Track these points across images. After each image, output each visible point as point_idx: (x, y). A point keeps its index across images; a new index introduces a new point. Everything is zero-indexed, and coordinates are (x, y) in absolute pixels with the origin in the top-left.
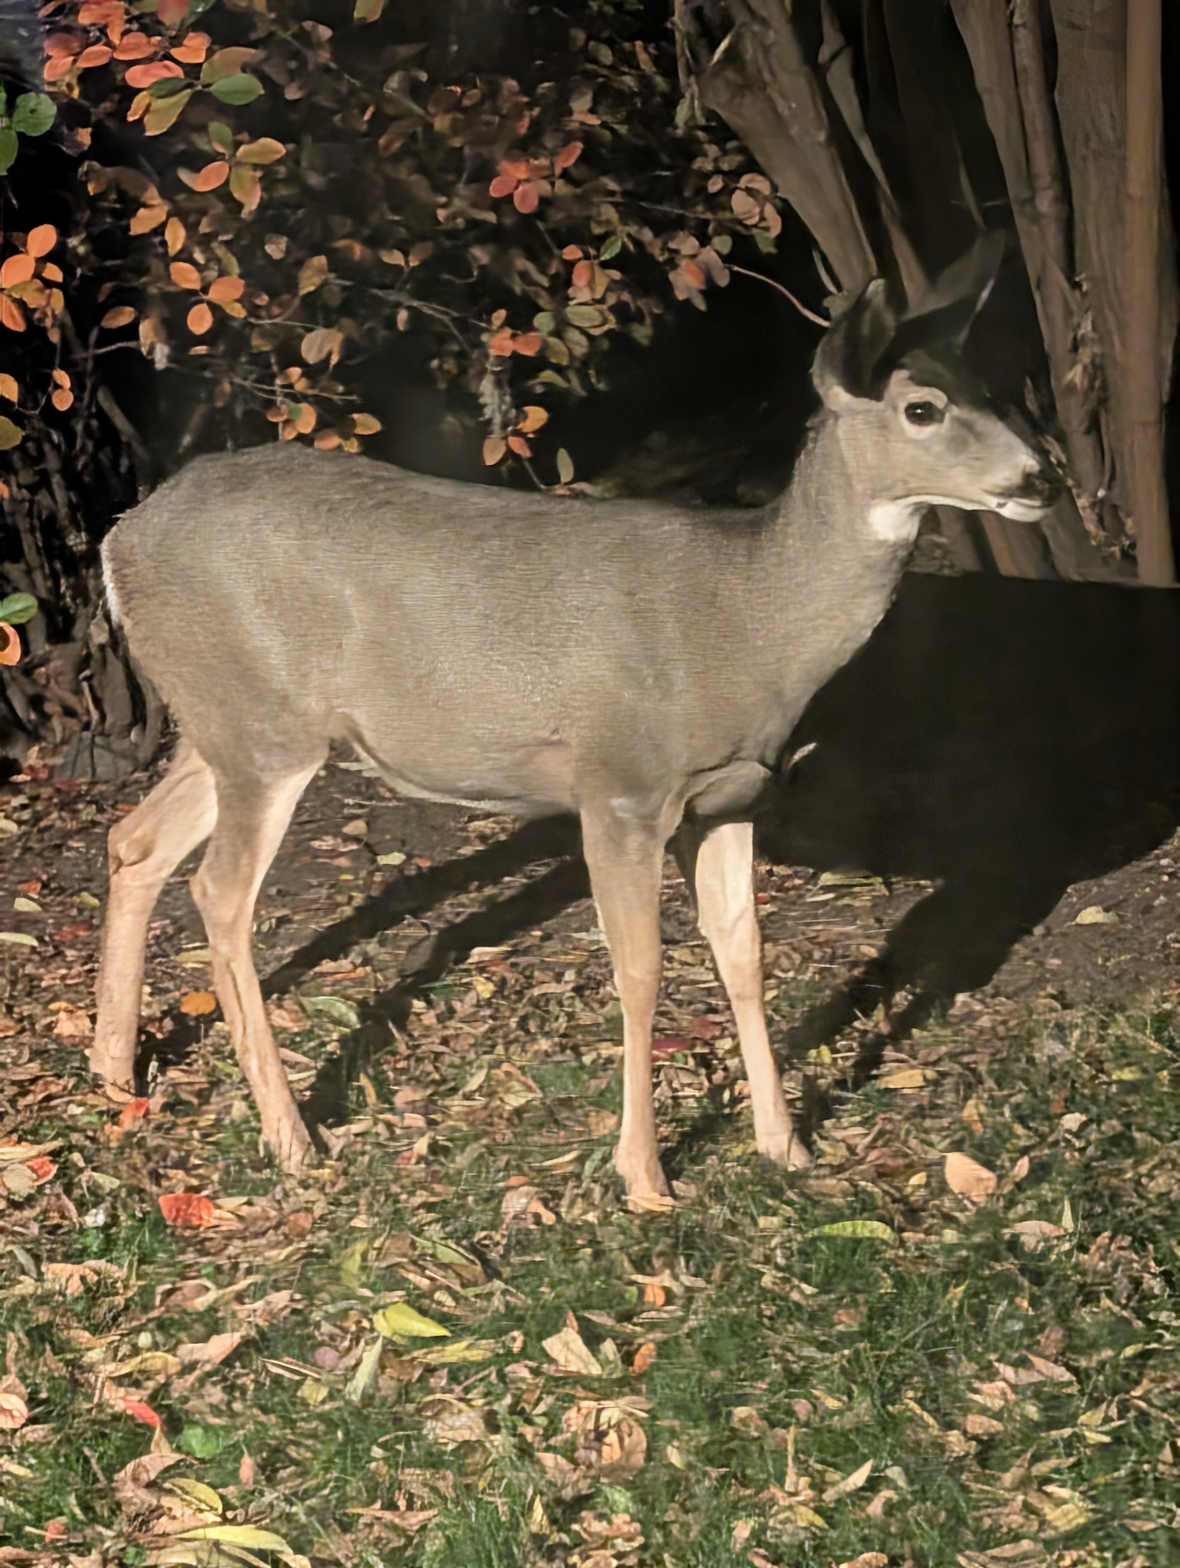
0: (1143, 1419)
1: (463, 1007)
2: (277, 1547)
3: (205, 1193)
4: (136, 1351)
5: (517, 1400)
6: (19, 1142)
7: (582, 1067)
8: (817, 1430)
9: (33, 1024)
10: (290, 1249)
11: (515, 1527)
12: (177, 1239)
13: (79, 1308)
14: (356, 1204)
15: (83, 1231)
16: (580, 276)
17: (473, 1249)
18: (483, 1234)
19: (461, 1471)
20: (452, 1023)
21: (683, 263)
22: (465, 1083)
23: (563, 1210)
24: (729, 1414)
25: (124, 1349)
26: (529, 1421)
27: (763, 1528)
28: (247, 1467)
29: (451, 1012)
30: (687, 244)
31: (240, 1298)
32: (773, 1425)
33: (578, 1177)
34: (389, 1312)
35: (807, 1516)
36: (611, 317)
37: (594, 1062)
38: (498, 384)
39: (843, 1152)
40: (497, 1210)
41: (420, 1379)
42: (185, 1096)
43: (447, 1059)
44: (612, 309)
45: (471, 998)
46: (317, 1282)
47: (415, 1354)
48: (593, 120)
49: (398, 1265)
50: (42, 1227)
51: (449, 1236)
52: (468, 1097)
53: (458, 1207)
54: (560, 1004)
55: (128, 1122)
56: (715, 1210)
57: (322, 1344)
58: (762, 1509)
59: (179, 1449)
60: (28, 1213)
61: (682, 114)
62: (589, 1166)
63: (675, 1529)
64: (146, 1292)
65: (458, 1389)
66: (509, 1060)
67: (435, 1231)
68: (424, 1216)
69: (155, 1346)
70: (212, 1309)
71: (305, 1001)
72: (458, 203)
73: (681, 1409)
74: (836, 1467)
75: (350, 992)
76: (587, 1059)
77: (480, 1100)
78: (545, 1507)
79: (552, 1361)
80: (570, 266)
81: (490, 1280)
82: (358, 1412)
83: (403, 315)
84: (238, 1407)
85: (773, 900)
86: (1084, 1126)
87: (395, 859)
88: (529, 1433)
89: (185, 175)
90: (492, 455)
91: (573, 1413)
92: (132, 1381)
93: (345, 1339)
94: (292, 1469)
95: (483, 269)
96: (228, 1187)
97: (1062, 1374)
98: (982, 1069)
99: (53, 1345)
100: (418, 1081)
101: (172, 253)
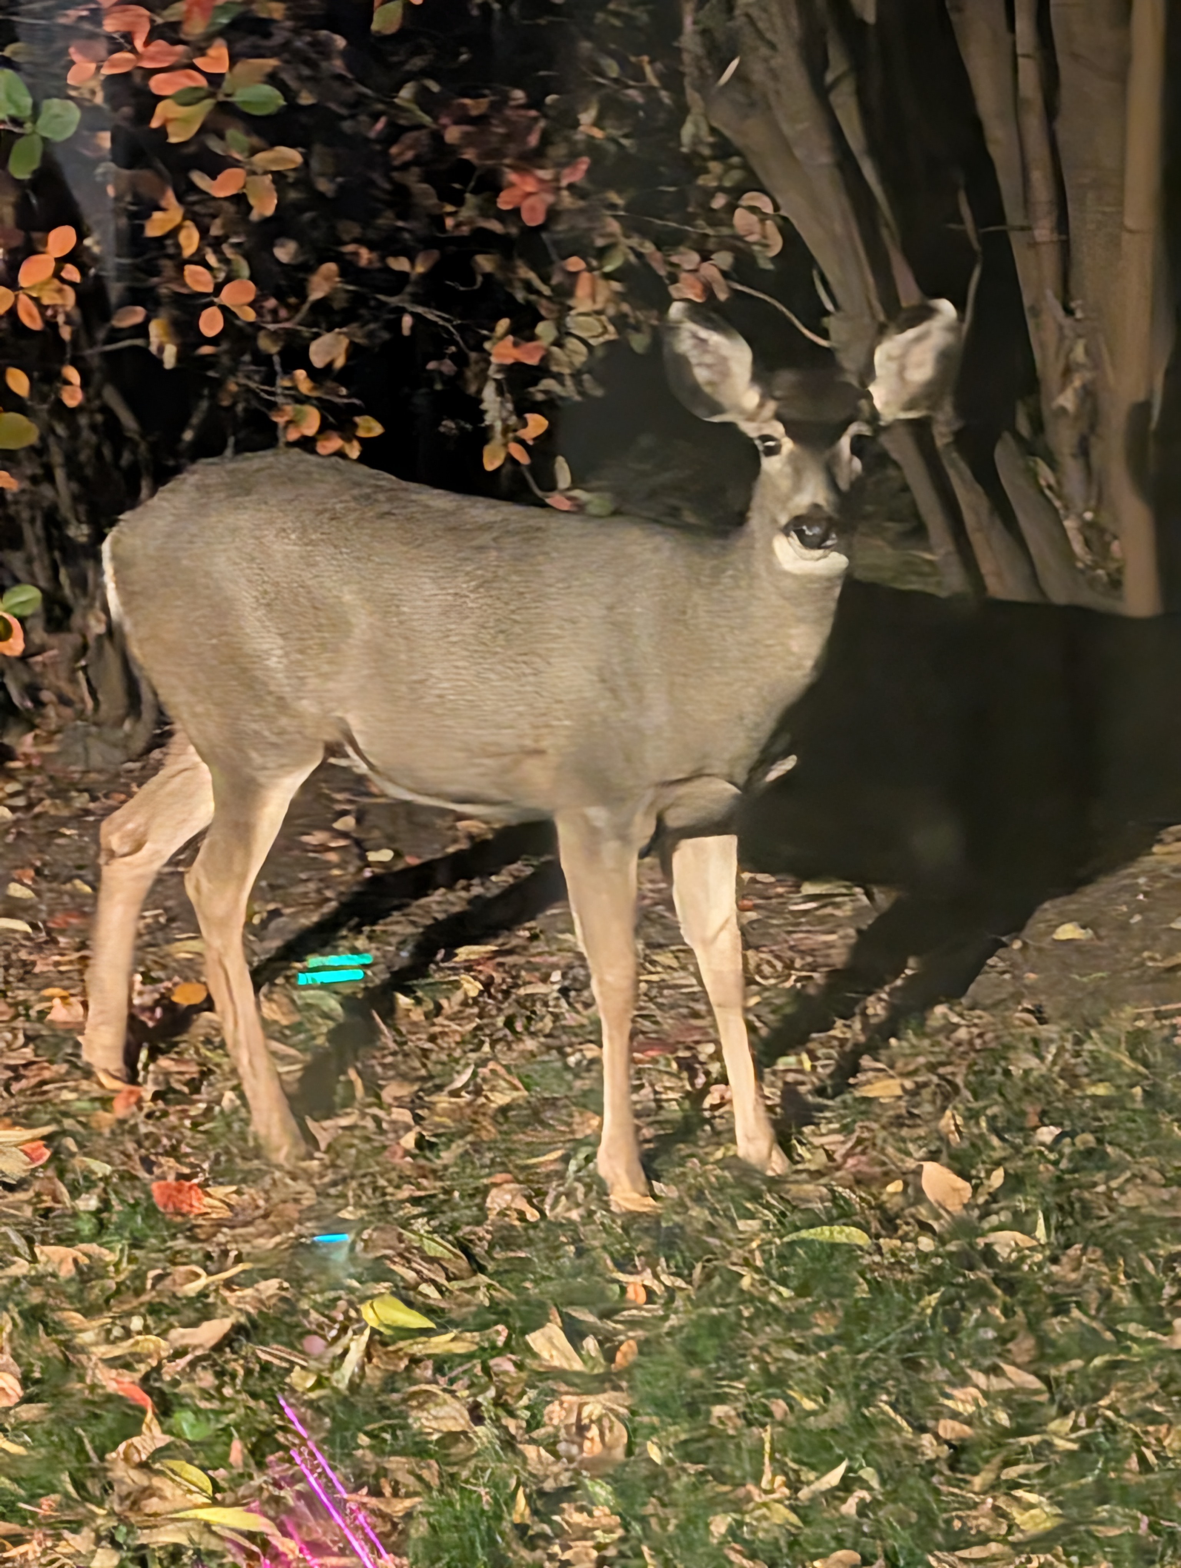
0: (1111, 1428)
1: (450, 1005)
2: (266, 1530)
3: (195, 1181)
4: (128, 1333)
5: (500, 1394)
6: (12, 1125)
7: (567, 1067)
8: (794, 1430)
9: (28, 1009)
10: (278, 1239)
11: (497, 1516)
12: (168, 1226)
13: (71, 1290)
14: (343, 1196)
15: (75, 1215)
16: (583, 288)
17: (459, 1243)
18: (467, 1229)
19: (445, 1461)
20: (440, 1020)
21: (683, 276)
22: (452, 1081)
23: (547, 1208)
24: (709, 1413)
25: (117, 1332)
26: (512, 1414)
27: (740, 1524)
28: (237, 1451)
29: (438, 1009)
30: (689, 259)
31: (228, 1284)
32: (750, 1424)
33: (561, 1175)
34: (377, 1303)
35: (782, 1514)
36: (611, 328)
37: (578, 1063)
38: (500, 392)
39: (822, 1158)
40: (482, 1206)
41: (406, 1370)
42: (177, 1086)
43: (433, 1057)
44: (612, 320)
45: (458, 996)
46: (305, 1271)
47: (401, 1345)
48: (598, 133)
49: (385, 1256)
50: (36, 1210)
51: (434, 1231)
52: (455, 1093)
53: (445, 1202)
54: (546, 1004)
55: (120, 1109)
56: (695, 1211)
57: (310, 1332)
58: (738, 1506)
59: (169, 1432)
60: (21, 1196)
61: (687, 131)
62: (573, 1166)
63: (653, 1522)
64: (138, 1276)
65: (443, 1380)
66: (495, 1058)
67: (420, 1224)
68: (410, 1210)
69: (147, 1330)
70: (203, 1295)
71: (295, 995)
72: (465, 213)
73: (661, 1406)
74: (813, 1467)
76: (572, 1060)
77: (467, 1097)
78: (528, 1498)
79: (535, 1356)
80: (575, 275)
81: (474, 1273)
82: (344, 1401)
83: (407, 321)
84: (227, 1391)
85: (755, 907)
86: (1058, 1139)
87: (386, 855)
88: (512, 1425)
89: (199, 179)
90: (492, 460)
91: (555, 1407)
92: (124, 1364)
93: (331, 1328)
94: (280, 1454)
95: (487, 276)
96: (218, 1176)
97: (1032, 1382)
98: (959, 1081)
99: (46, 1325)
100: (405, 1077)
101: (186, 256)
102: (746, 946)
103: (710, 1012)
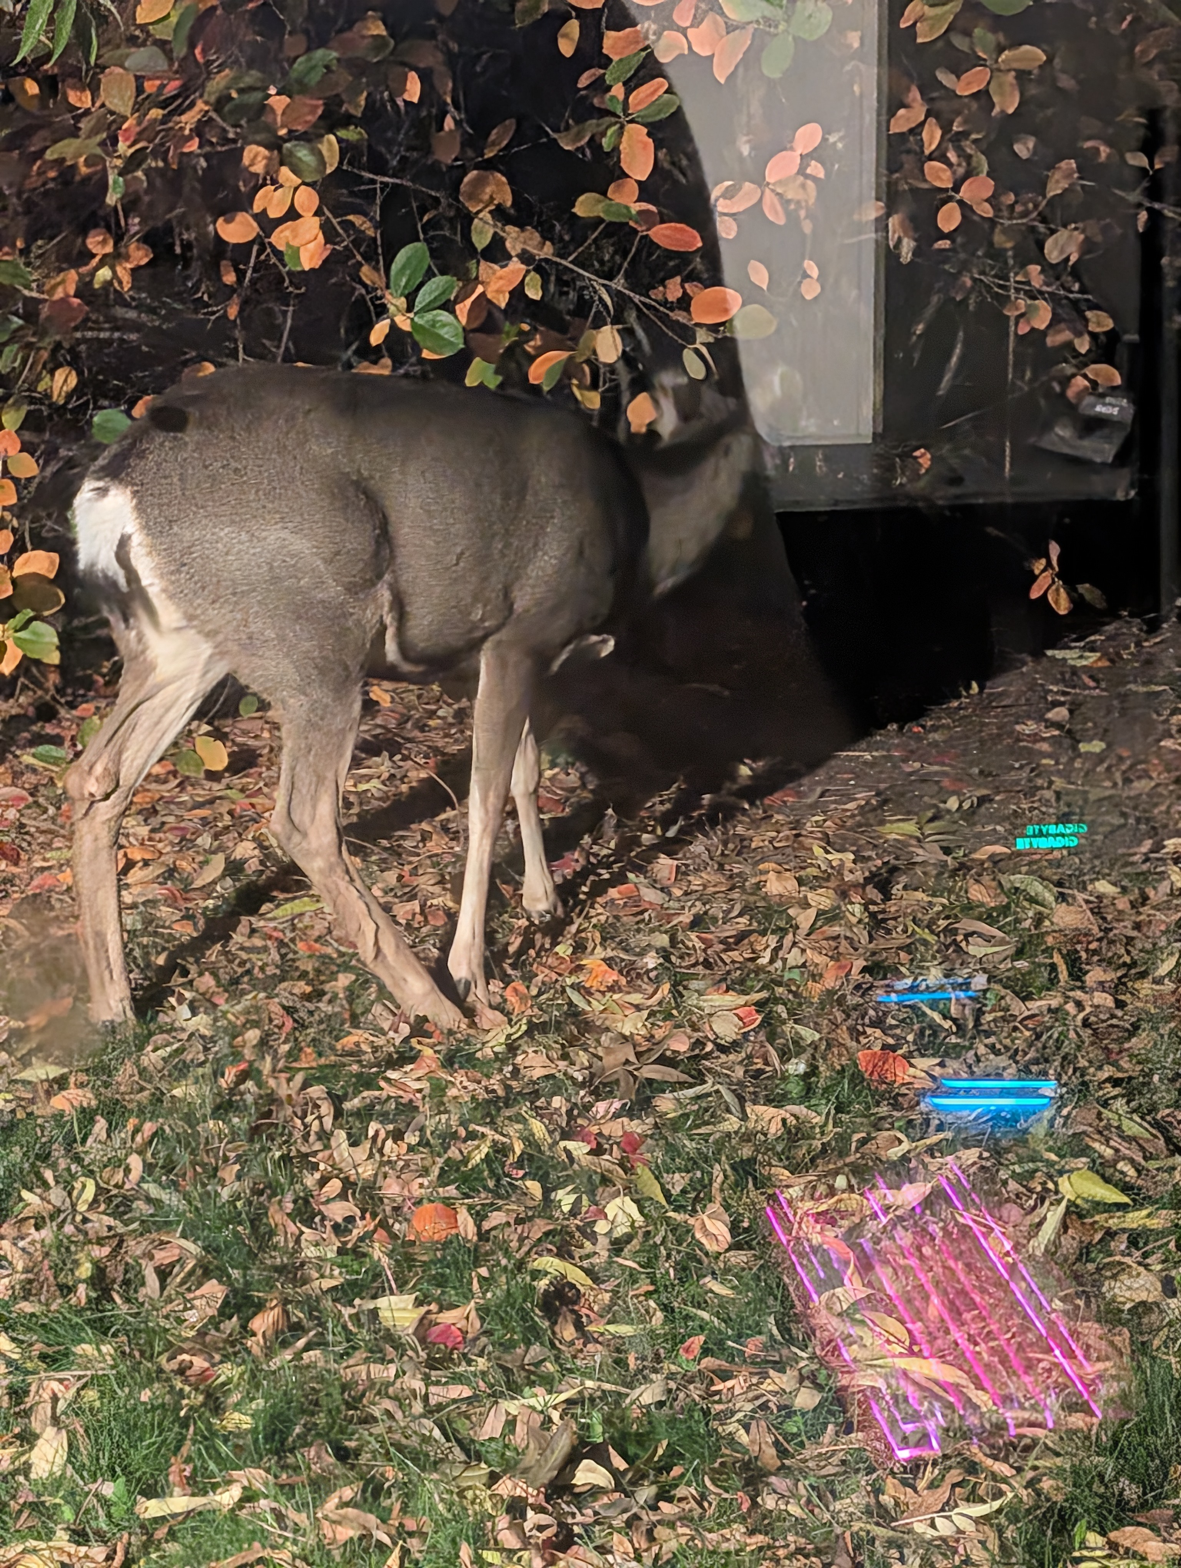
1: (1156, 895)
2: (964, 1382)
3: (900, 1052)
4: (832, 1191)
6: (727, 991)
9: (743, 882)
12: (873, 1092)
13: (779, 1148)
14: (1044, 1073)
15: (785, 1078)
17: (1156, 1124)
18: (1167, 1111)
19: (1137, 1329)
20: (1146, 910)
22: (1156, 969)
25: (822, 1189)
28: (935, 1307)
29: (1145, 899)
31: (931, 1151)
34: (1074, 1177)
41: (1101, 1241)
43: (1139, 944)
45: (1167, 885)
46: (1004, 1143)
47: (1097, 1218)
49: (1084, 1133)
50: (746, 1072)
51: (1134, 1111)
52: (1157, 981)
53: (1144, 1084)
55: (830, 982)
57: (1008, 1200)
59: (870, 1285)
60: (733, 1057)
64: (843, 1139)
65: (1137, 1254)
67: (1120, 1105)
68: (1110, 1090)
69: (851, 1188)
70: (905, 1158)
71: (1004, 879)
75: (1048, 872)
77: (1169, 985)
81: (1172, 1154)
83: (1143, 217)
84: (926, 1250)
87: (1097, 746)
89: (945, 78)
92: (828, 1219)
93: (1030, 1198)
94: (975, 1312)
96: (922, 1048)
99: (755, 1178)
100: (1110, 963)
101: (927, 152)
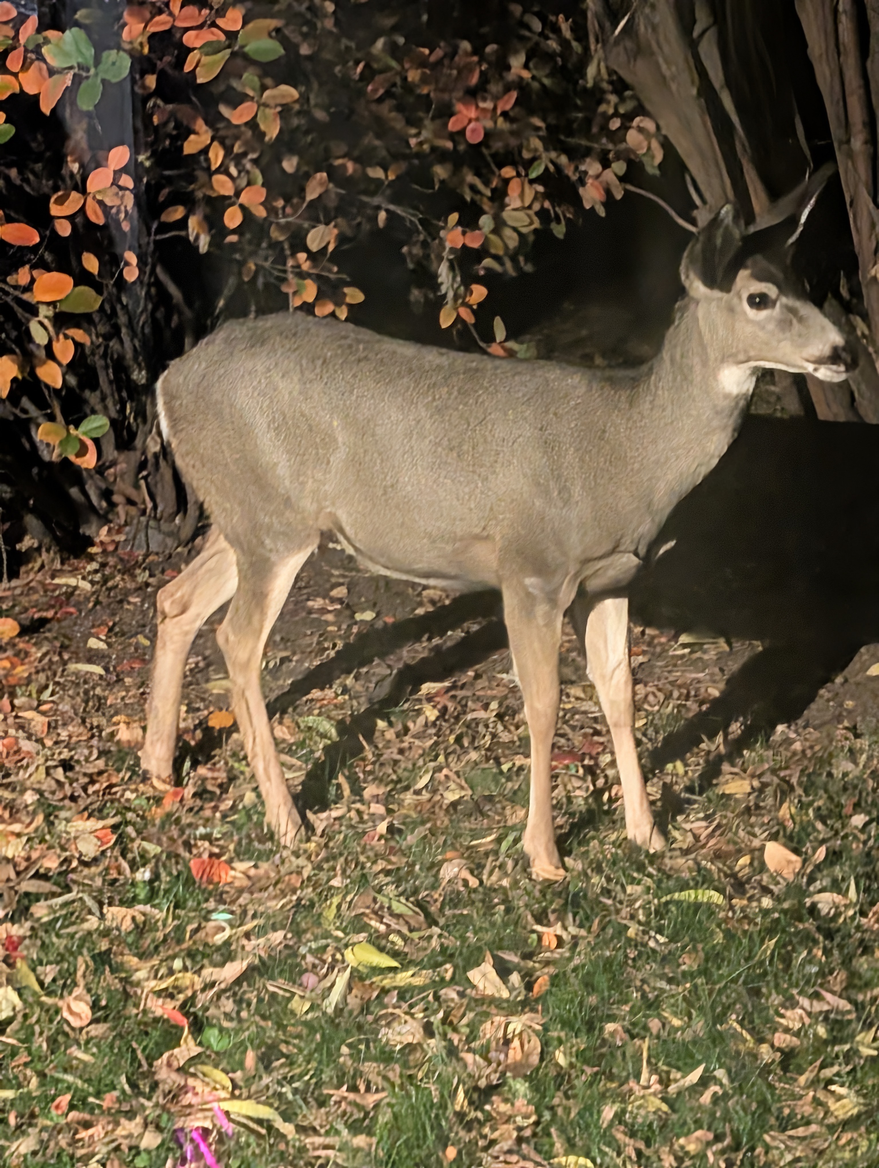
1: (414, 727)
2: (271, 1117)
3: (224, 858)
4: (171, 972)
5: (447, 1015)
6: (88, 818)
7: (501, 772)
8: (665, 1041)
9: (101, 732)
10: (284, 901)
11: (443, 1106)
12: (204, 891)
13: (130, 940)
14: (334, 869)
15: (134, 884)
16: (514, 189)
17: (418, 904)
18: (426, 893)
19: (405, 1065)
20: (407, 738)
21: (590, 181)
22: (416, 783)
23: (485, 877)
24: (602, 1029)
25: (163, 971)
26: (455, 1030)
27: (624, 1111)
28: (250, 1058)
29: (406, 730)
30: (592, 167)
31: (247, 935)
32: (633, 1037)
33: (496, 853)
34: (356, 949)
35: (656, 1103)
36: (536, 220)
37: (510, 770)
38: (452, 268)
39: (690, 839)
40: (436, 876)
41: (378, 997)
42: (210, 788)
43: (403, 765)
44: (537, 214)
45: (421, 720)
46: (303, 925)
47: (374, 979)
48: (526, 75)
49: (363, 914)
50: (104, 881)
51: (401, 894)
52: (417, 793)
53: (408, 873)
54: (487, 726)
55: (168, 806)
56: (595, 880)
57: (306, 971)
58: (623, 1098)
59: (200, 1044)
60: (93, 869)
61: (591, 71)
62: (504, 845)
63: (560, 1111)
64: (179, 929)
65: (405, 1006)
66: (448, 766)
67: (391, 890)
68: (383, 879)
69: (185, 969)
70: (227, 943)
71: (299, 719)
72: (425, 134)
73: (567, 1024)
74: (679, 1069)
75: (332, 713)
76: (505, 768)
77: (426, 795)
78: (466, 1093)
79: (474, 987)
80: (506, 182)
81: (430, 927)
82: (331, 1021)
83: (382, 216)
84: (244, 1014)
85: (644, 653)
86: (866, 825)
87: (368, 616)
88: (455, 1038)
89: (224, 110)
90: (446, 321)
91: (488, 1025)
92: (168, 994)
93: (323, 967)
94: (283, 1060)
95: (442, 182)
96: (240, 854)
97: (844, 1005)
98: (794, 781)
99: (110, 966)
100: (381, 780)
101: (213, 168)
102: (636, 682)
103: (608, 732)
